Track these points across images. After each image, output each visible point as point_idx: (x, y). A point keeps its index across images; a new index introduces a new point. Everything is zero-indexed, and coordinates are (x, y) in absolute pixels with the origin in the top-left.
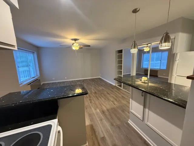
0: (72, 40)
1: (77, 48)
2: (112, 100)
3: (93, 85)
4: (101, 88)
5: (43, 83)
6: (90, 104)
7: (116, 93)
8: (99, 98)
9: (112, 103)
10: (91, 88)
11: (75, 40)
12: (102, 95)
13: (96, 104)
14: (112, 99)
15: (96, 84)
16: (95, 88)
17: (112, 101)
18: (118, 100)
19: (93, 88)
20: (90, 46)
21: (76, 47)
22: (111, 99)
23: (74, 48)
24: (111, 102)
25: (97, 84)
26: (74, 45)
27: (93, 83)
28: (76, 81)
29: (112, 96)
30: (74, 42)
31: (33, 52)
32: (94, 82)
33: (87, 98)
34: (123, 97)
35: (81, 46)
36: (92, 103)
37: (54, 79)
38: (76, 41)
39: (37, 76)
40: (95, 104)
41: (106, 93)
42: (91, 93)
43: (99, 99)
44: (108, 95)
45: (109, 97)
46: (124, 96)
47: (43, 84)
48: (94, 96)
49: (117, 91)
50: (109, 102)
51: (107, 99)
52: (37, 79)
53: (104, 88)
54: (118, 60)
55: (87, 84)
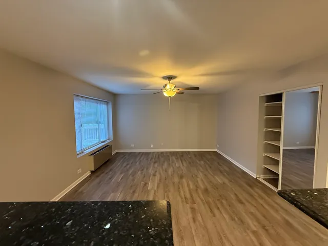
0: (165, 78)
1: (173, 94)
2: (255, 229)
3: (201, 168)
4: (219, 179)
5: (116, 151)
6: (192, 224)
7: (261, 202)
8: (216, 211)
9: (253, 238)
10: (196, 176)
11: (170, 78)
12: (224, 202)
13: (207, 231)
14: (253, 225)
15: (207, 166)
16: (205, 175)
17: (254, 232)
18: (272, 231)
19: (201, 175)
20: (197, 88)
21: (170, 92)
22: (250, 222)
23: (166, 94)
24: (251, 235)
25: (210, 167)
26: (167, 87)
27: (202, 162)
28: (168, 154)
29: (252, 214)
30: (167, 81)
31: (107, 103)
32: (205, 162)
33: (187, 203)
34: (287, 223)
35: (180, 90)
36: (197, 223)
37: (133, 145)
38: (172, 81)
39: (109, 139)
40: (205, 228)
41: (233, 196)
42: (197, 190)
43: (214, 215)
44: (239, 207)
45: (244, 214)
46: (291, 220)
47: (117, 153)
48: (202, 200)
49: (267, 198)
50: (245, 234)
51: (236, 219)
52: (107, 146)
53: (226, 181)
54: (265, 117)
55: (190, 163)
